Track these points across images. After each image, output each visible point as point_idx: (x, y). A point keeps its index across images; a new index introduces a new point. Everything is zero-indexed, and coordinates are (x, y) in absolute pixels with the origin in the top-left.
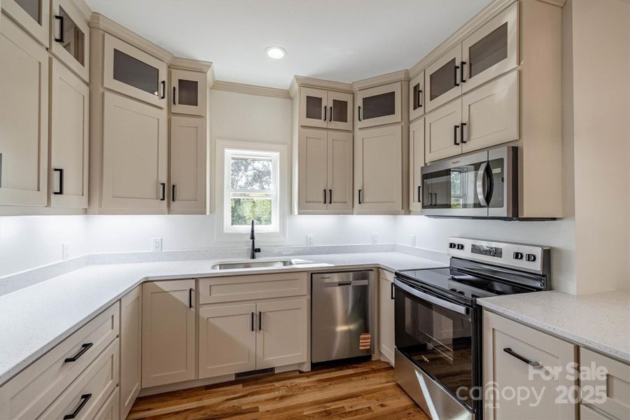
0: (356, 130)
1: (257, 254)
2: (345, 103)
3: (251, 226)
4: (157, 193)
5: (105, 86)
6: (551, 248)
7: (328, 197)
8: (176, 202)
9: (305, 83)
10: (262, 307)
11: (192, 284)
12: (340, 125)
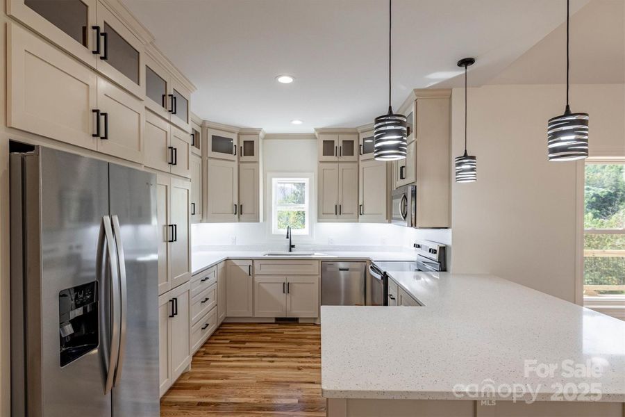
0: (360, 161)
1: (293, 249)
2: (353, 142)
3: (286, 230)
4: (233, 210)
5: (209, 156)
6: (447, 246)
7: (339, 210)
8: (243, 215)
9: (322, 132)
10: (290, 279)
11: (250, 263)
12: (348, 158)
